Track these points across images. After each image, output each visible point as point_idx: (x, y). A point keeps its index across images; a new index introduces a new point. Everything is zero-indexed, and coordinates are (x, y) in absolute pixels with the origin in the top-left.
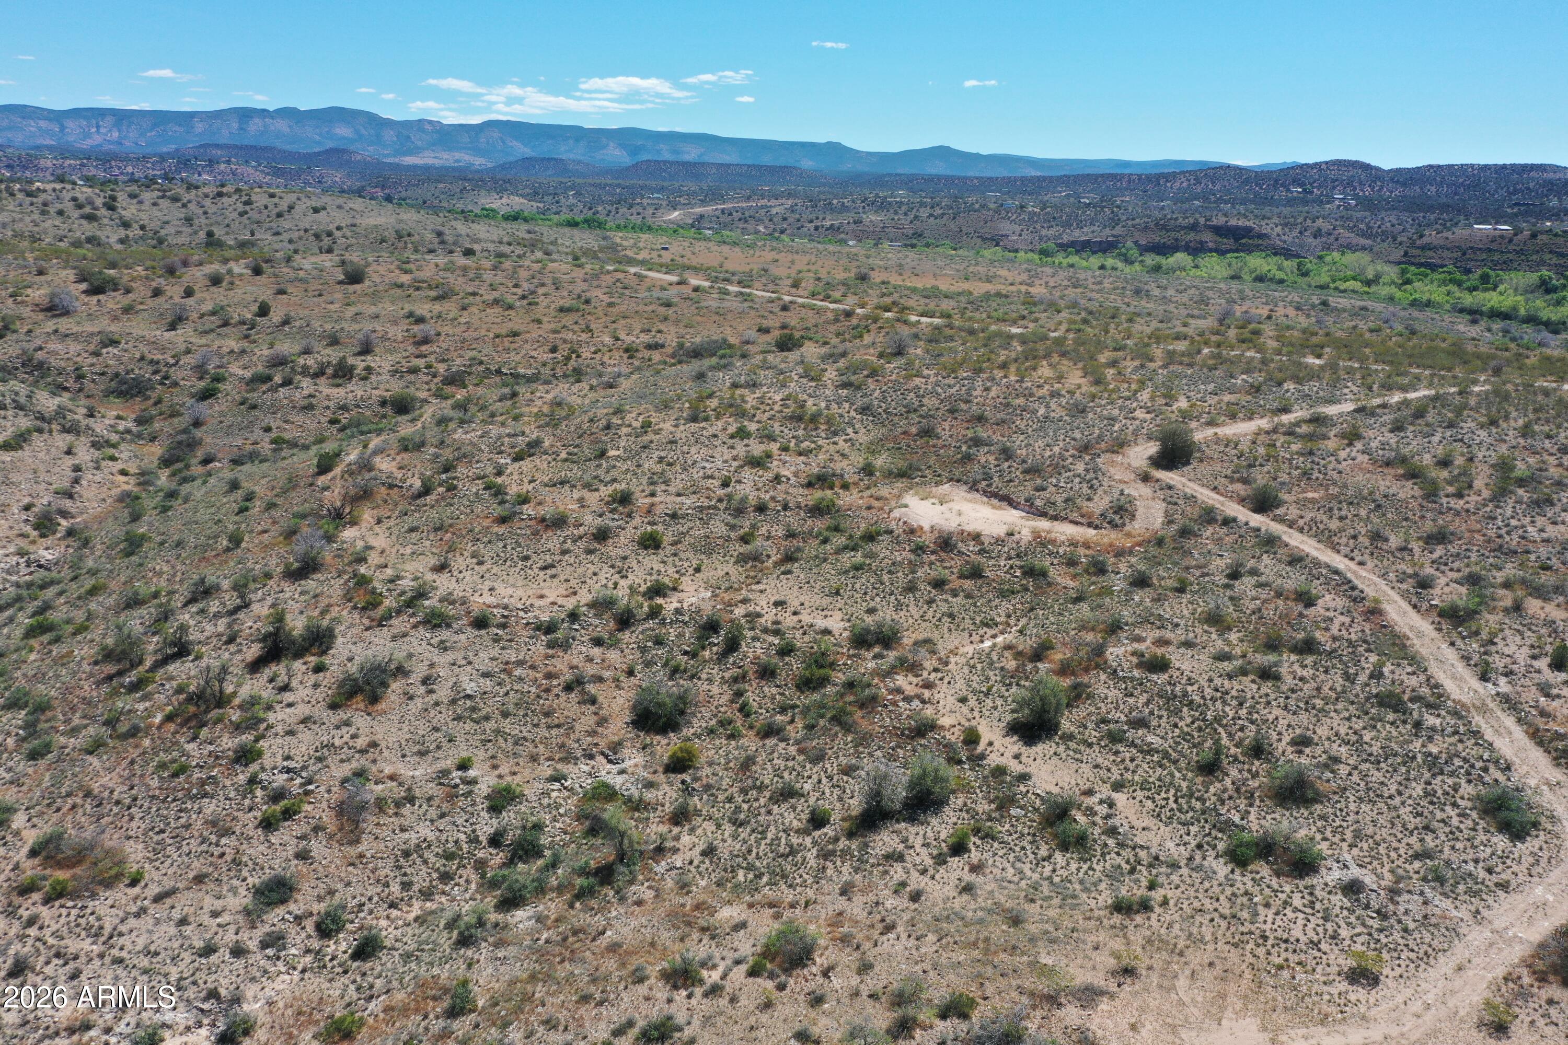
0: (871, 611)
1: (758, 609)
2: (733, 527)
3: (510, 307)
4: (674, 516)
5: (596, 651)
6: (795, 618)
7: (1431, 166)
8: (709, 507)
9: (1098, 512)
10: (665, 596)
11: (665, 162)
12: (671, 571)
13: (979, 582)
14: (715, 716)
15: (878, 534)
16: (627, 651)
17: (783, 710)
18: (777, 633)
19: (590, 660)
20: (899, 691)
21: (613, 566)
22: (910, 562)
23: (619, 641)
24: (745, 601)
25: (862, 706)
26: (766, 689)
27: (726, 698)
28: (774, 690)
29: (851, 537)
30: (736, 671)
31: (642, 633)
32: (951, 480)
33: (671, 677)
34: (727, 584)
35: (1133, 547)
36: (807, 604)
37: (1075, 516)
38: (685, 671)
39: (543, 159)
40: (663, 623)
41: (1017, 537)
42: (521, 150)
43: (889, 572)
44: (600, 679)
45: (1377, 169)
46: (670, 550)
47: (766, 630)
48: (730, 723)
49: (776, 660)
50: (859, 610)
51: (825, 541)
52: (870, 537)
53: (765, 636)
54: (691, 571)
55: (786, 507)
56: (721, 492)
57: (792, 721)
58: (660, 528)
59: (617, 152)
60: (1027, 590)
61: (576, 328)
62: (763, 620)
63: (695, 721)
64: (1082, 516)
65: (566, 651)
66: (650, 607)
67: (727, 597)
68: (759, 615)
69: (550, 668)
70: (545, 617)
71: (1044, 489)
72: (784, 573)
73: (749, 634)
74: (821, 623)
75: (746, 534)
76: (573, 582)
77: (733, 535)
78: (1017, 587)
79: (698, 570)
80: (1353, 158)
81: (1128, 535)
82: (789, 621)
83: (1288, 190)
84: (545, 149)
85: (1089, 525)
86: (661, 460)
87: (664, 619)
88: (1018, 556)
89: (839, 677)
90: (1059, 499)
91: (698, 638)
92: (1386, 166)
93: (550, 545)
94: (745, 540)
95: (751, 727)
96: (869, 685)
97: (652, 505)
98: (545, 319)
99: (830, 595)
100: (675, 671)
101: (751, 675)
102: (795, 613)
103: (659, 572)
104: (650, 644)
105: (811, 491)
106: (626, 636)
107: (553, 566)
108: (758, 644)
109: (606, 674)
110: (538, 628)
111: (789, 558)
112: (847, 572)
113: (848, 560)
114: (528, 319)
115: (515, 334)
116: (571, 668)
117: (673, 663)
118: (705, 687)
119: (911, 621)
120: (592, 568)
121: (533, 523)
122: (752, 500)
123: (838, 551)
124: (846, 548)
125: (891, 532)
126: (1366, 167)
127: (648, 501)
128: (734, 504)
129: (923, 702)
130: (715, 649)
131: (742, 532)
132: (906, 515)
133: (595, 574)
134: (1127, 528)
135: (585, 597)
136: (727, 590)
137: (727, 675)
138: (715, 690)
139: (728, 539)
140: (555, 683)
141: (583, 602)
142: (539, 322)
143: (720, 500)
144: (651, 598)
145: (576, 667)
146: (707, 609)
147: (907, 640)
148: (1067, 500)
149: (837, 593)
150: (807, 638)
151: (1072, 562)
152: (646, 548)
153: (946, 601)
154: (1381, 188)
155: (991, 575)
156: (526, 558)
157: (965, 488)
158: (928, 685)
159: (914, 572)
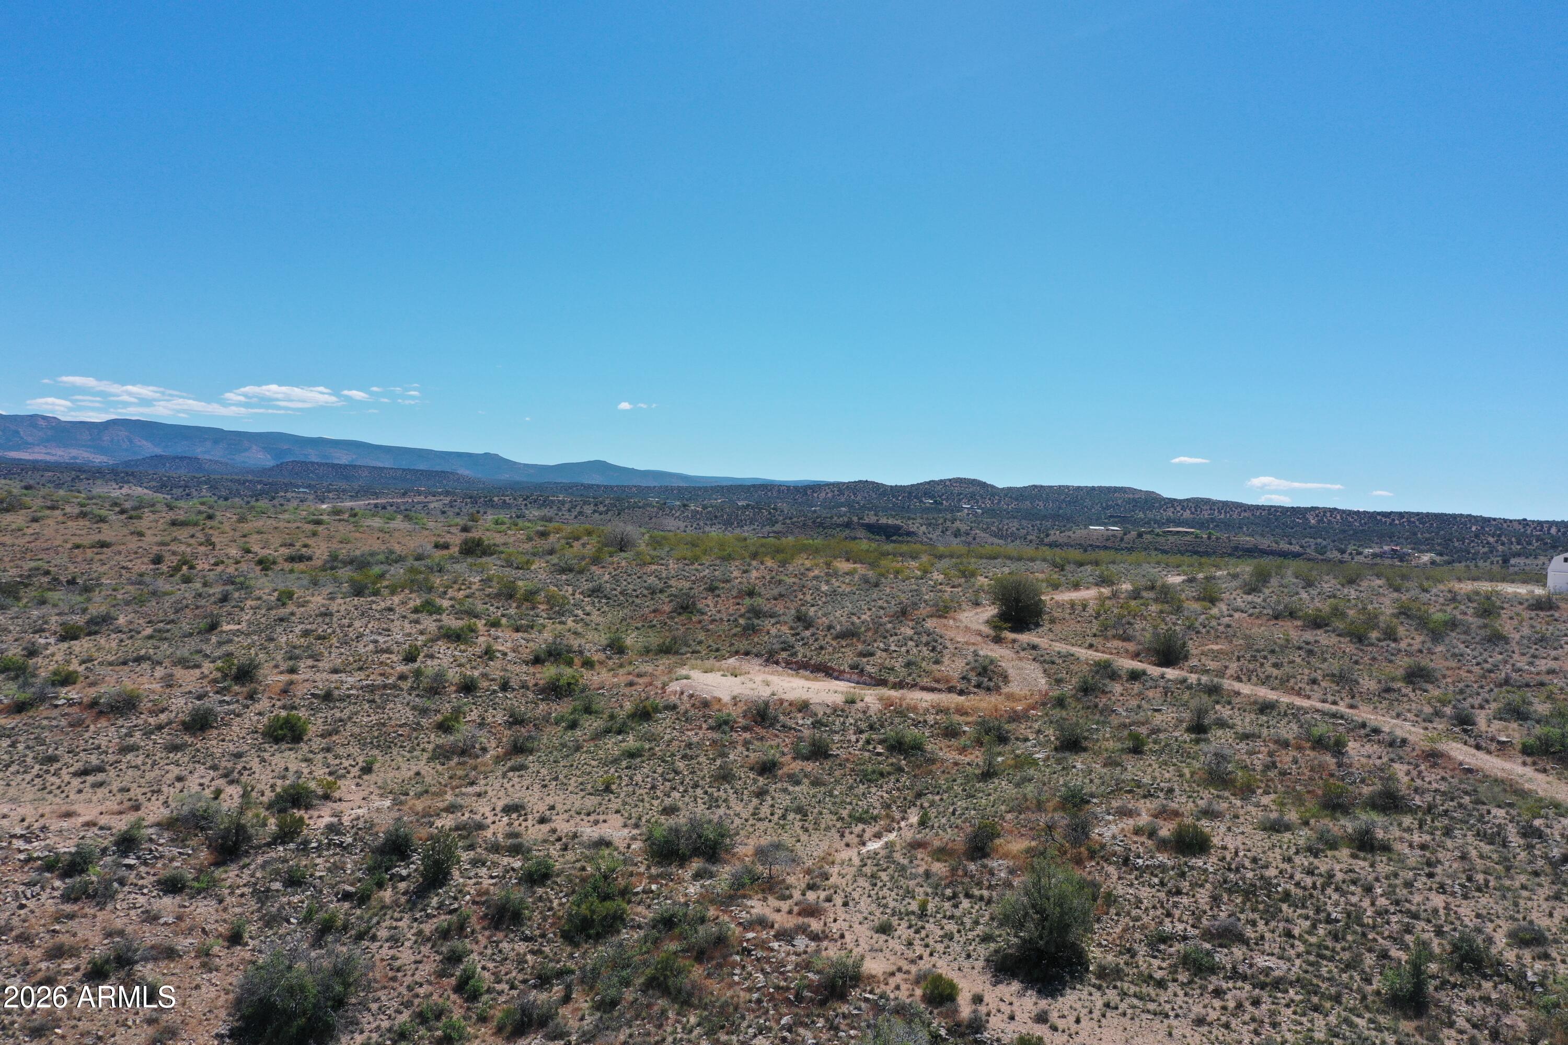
0: (669, 811)
1: (478, 817)
2: (424, 712)
3: (102, 520)
4: (328, 697)
5: (168, 904)
6: (545, 828)
7: (1035, 486)
8: (385, 687)
9: (956, 675)
10: (308, 807)
11: (313, 463)
12: (320, 772)
13: (827, 764)
14: (407, 1005)
15: (656, 710)
16: (229, 900)
17: (543, 981)
18: (516, 850)
19: (151, 918)
20: (762, 923)
21: (214, 768)
22: (714, 742)
23: (215, 882)
24: (451, 809)
25: (700, 956)
26: (504, 945)
27: (427, 969)
28: (522, 947)
29: (612, 717)
30: (443, 920)
31: (263, 866)
32: (737, 653)
33: (318, 941)
34: (419, 788)
35: (1026, 711)
36: (559, 807)
37: (926, 681)
38: (345, 928)
39: (175, 458)
40: (304, 848)
41: (860, 705)
42: (149, 448)
43: (684, 757)
44: (170, 954)
45: (993, 487)
46: (318, 743)
47: (495, 848)
48: (438, 1017)
49: (518, 894)
50: (651, 810)
51: (573, 725)
52: (644, 714)
53: (494, 857)
54: (355, 771)
55: (505, 687)
56: (402, 668)
57: (567, 999)
58: (302, 713)
59: (261, 456)
60: (900, 770)
61: (192, 541)
62: (488, 834)
63: (367, 1017)
64: (938, 681)
65: (102, 906)
66: (281, 826)
67: (420, 805)
68: (481, 827)
69: (64, 939)
70: (66, 847)
71: (872, 654)
72: (513, 769)
73: (465, 856)
74: (590, 832)
75: (446, 719)
76: (136, 792)
77: (424, 722)
78: (885, 768)
79: (367, 769)
80: (972, 477)
81: (1010, 697)
82: (533, 832)
83: (921, 501)
84: (180, 449)
85: (950, 690)
86: (306, 633)
87: (306, 842)
88: (871, 727)
89: (642, 914)
90: (898, 664)
91: (371, 870)
92: (1000, 485)
93: (103, 741)
94: (444, 727)
95: (483, 1019)
96: (703, 920)
97: (291, 683)
98: (149, 532)
99: (595, 792)
100: (326, 928)
101: (474, 923)
102: (542, 821)
103: (299, 774)
104: (277, 885)
105: (538, 668)
106: (230, 874)
107: (100, 769)
108: (483, 871)
109: (183, 943)
110: (50, 866)
111: (518, 749)
112: (616, 761)
113: (612, 745)
114: (125, 531)
115: (103, 545)
116: (109, 935)
117: (322, 915)
118: (386, 952)
119: (737, 821)
120: (175, 771)
121: (74, 710)
122: (453, 675)
123: (598, 736)
124: (608, 731)
125: (674, 707)
126: (983, 485)
127: (285, 678)
128: (425, 682)
129: (815, 937)
130: (402, 886)
131: (439, 718)
132: (691, 687)
133: (180, 779)
134: (1005, 690)
135: (155, 811)
136: (419, 796)
137: (428, 928)
138: (406, 956)
139: (418, 727)
140: (68, 965)
141: (151, 819)
142: (141, 534)
143: (402, 677)
144: (282, 811)
145: (121, 933)
146: (385, 823)
147: (745, 848)
148: (908, 664)
149: (608, 789)
150: (570, 856)
151: (951, 732)
152: (277, 740)
153: (785, 790)
154: (1000, 501)
155: (843, 754)
156: (52, 759)
157: (760, 661)
158: (812, 911)
159: (724, 755)
